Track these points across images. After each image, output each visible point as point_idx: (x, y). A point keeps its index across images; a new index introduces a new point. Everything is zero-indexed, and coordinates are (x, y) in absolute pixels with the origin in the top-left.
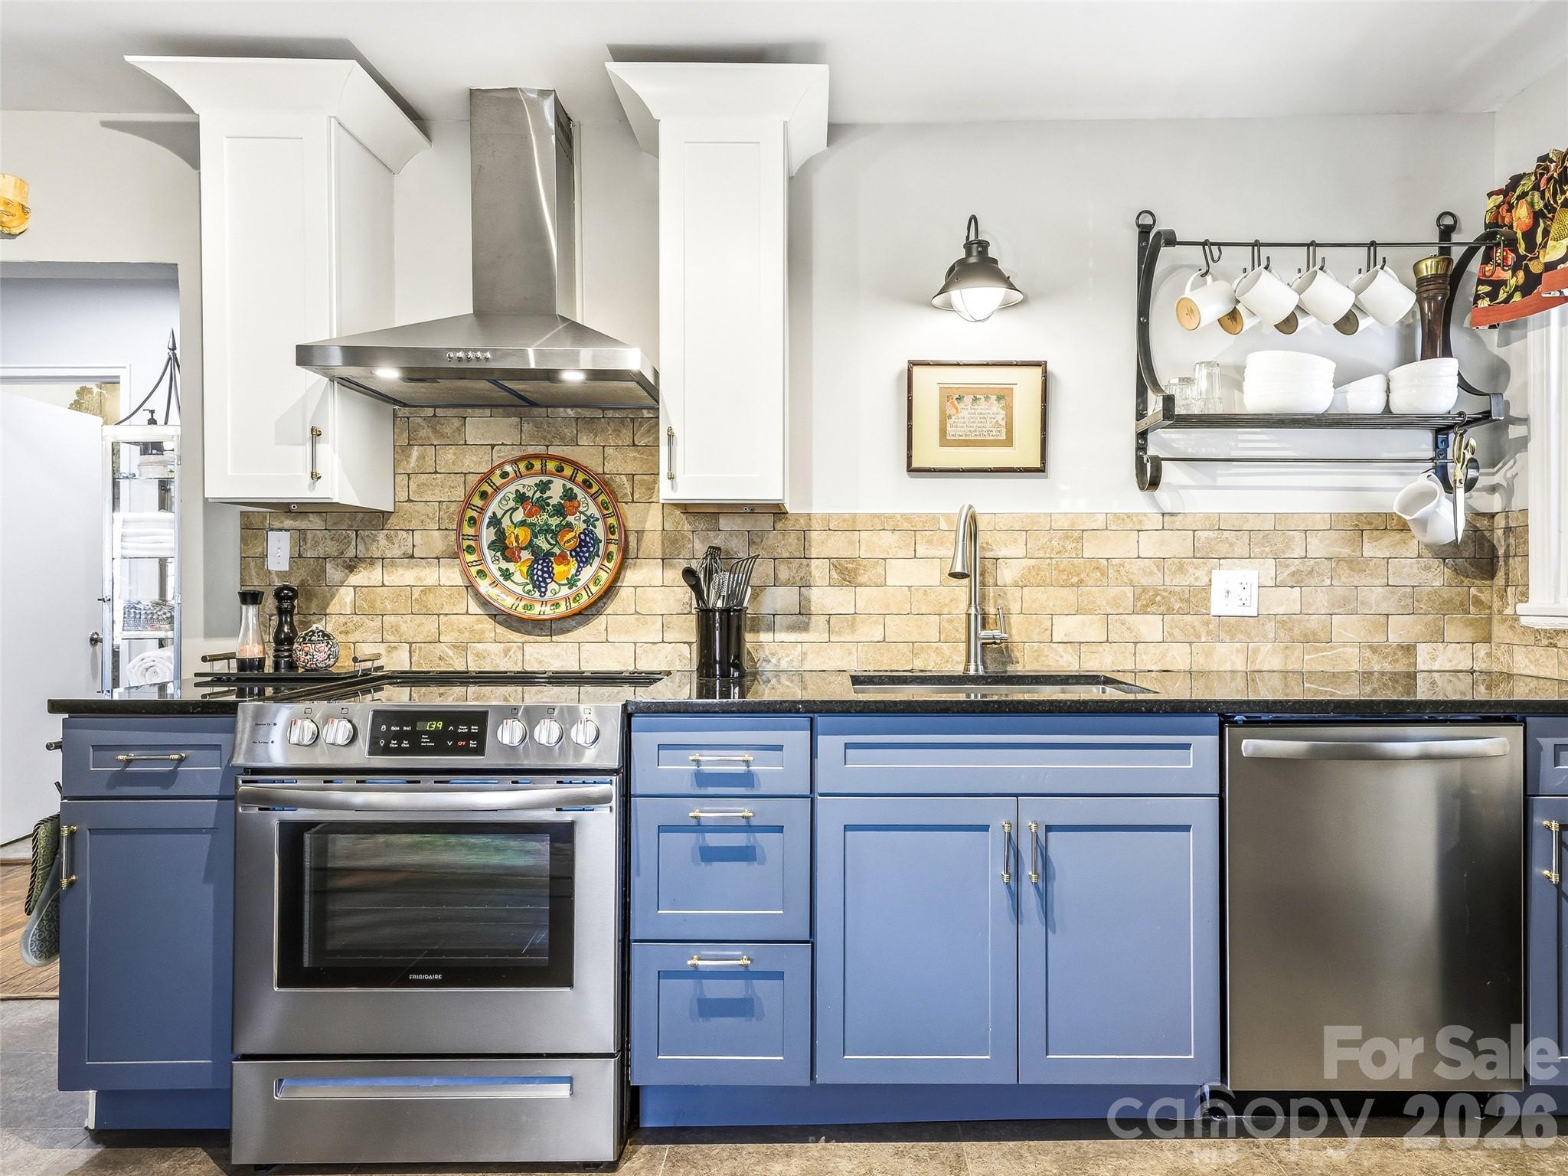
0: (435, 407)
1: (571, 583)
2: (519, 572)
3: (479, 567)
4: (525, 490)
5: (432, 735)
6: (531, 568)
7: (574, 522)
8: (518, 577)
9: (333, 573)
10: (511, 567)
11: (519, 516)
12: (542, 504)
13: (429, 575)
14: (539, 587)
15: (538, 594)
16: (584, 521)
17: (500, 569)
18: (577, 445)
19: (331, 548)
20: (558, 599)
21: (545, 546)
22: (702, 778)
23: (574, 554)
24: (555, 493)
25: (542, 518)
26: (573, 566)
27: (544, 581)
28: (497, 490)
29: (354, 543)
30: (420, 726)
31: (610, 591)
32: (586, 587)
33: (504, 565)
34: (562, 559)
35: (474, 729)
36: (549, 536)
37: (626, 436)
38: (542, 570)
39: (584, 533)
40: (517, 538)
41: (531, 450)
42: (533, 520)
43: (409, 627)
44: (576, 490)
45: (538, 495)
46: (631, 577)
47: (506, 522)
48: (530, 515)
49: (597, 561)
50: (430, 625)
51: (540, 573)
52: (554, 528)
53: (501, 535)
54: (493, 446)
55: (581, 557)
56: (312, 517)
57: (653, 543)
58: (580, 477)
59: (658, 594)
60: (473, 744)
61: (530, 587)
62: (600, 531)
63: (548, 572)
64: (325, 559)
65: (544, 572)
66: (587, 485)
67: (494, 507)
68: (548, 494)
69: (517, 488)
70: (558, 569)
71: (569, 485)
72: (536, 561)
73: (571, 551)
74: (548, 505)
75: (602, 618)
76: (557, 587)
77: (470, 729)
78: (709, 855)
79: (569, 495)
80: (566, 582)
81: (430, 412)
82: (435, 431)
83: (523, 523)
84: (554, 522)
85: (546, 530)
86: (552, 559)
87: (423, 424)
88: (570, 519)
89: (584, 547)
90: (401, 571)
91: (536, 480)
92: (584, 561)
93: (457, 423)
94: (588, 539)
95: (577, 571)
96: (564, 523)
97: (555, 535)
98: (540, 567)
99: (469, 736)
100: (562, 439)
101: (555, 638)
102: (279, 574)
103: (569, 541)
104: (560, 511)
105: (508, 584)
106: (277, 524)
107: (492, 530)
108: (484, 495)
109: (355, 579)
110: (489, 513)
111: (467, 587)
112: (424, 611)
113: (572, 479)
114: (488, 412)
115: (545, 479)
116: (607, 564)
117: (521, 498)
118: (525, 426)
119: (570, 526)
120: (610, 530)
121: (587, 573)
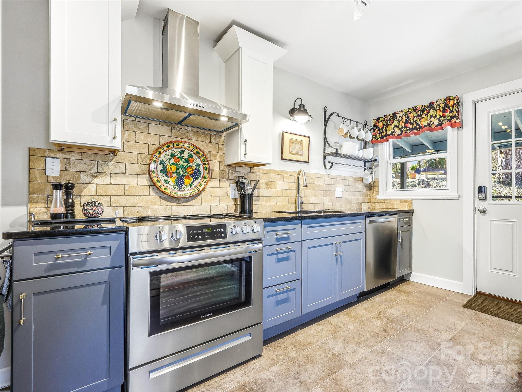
0: (136, 117)
1: (191, 186)
2: (172, 181)
3: (157, 179)
4: (175, 153)
5: (209, 233)
6: (176, 180)
7: (192, 165)
8: (171, 183)
9: (85, 178)
10: (169, 179)
11: (172, 161)
12: (181, 158)
13: (133, 181)
14: (179, 187)
15: (178, 189)
16: (196, 165)
17: (164, 180)
18: (192, 139)
19: (84, 167)
20: (187, 191)
21: (182, 173)
22: (278, 239)
23: (192, 176)
24: (186, 155)
25: (180, 163)
26: (192, 180)
27: (181, 184)
28: (164, 151)
29: (96, 166)
30: (204, 230)
31: (203, 189)
32: (196, 187)
33: (166, 178)
34: (188, 177)
35: (222, 230)
36: (183, 169)
37: (208, 139)
38: (180, 181)
39: (195, 169)
40: (171, 168)
41: (175, 139)
42: (177, 163)
43: (123, 201)
44: (193, 155)
45: (179, 155)
46: (210, 184)
47: (167, 163)
48: (176, 162)
49: (200, 179)
50: (133, 201)
51: (179, 182)
52: (185, 166)
53: (165, 168)
54: (160, 136)
55: (194, 177)
56: (73, 154)
57: (216, 174)
58: (196, 150)
59: (218, 190)
60: (223, 235)
61: (176, 186)
62: (201, 169)
63: (182, 181)
64: (81, 172)
65: (181, 181)
66: (198, 153)
67: (163, 157)
68: (183, 155)
69: (172, 152)
70: (186, 181)
71: (191, 153)
72: (178, 177)
73: (191, 175)
74: (183, 158)
75: (200, 197)
76: (185, 187)
79: (190, 156)
80: (189, 185)
81: (134, 119)
82: (136, 127)
83: (173, 164)
84: (185, 164)
85: (182, 167)
86: (184, 177)
87: (131, 123)
88: (190, 164)
89: (195, 174)
90: (119, 179)
91: (179, 150)
92: (195, 178)
93: (145, 125)
94: (197, 171)
95: (193, 182)
96: (188, 165)
97: (185, 169)
98: (180, 180)
99: (221, 232)
100: (187, 137)
101: (183, 204)
102: (54, 177)
103: (189, 172)
104: (187, 161)
105: (168, 185)
106: (53, 155)
107: (162, 166)
108: (160, 153)
109: (96, 181)
110: (161, 159)
111: (149, 186)
112: (130, 194)
113: (192, 151)
114: (158, 123)
115: (182, 150)
116: (203, 179)
117: (173, 155)
118: (173, 130)
119: (190, 167)
120: (205, 169)
121: (196, 182)
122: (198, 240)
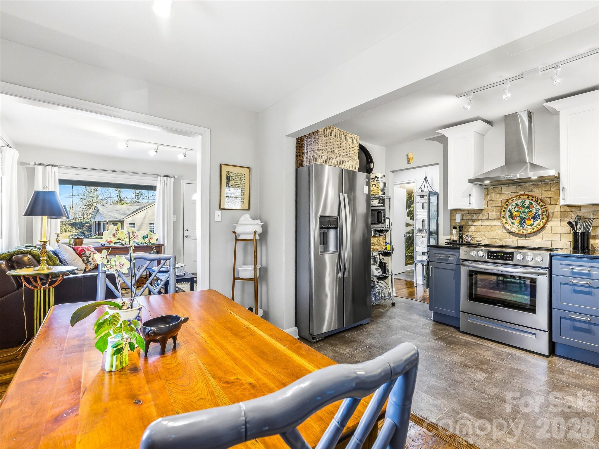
0: (494, 185)
1: (532, 225)
2: (516, 222)
3: (506, 221)
4: (518, 203)
5: (501, 256)
6: (520, 221)
7: (532, 210)
8: (516, 224)
9: (470, 223)
10: (514, 221)
11: (517, 209)
12: (523, 206)
13: (493, 223)
14: (522, 226)
15: (522, 228)
16: (535, 210)
17: (511, 222)
18: (533, 191)
19: (469, 217)
20: (527, 229)
21: (524, 216)
22: (573, 273)
23: (532, 218)
24: (527, 203)
25: (523, 210)
26: (532, 221)
27: (523, 224)
28: (510, 203)
29: (475, 216)
30: (498, 254)
31: (543, 227)
32: (536, 226)
33: (512, 221)
34: (529, 219)
35: (511, 256)
36: (525, 214)
37: (548, 188)
38: (523, 222)
39: (535, 213)
40: (516, 214)
41: (520, 193)
42: (520, 210)
43: (488, 235)
44: (533, 202)
45: (522, 204)
46: (550, 224)
47: (513, 211)
48: (519, 209)
49: (539, 220)
50: (493, 235)
51: (522, 223)
52: (526, 212)
53: (511, 214)
54: (509, 193)
55: (534, 219)
56: (465, 211)
57: (557, 214)
58: (534, 199)
59: (559, 228)
60: (510, 259)
61: (519, 226)
62: (540, 212)
63: (525, 222)
64: (468, 220)
65: (523, 223)
66: (536, 201)
67: (510, 207)
68: (525, 204)
69: (517, 203)
70: (527, 222)
71: (531, 201)
72: (521, 220)
73: (531, 218)
74: (525, 206)
75: (541, 234)
76: (527, 226)
77: (509, 255)
78: (576, 292)
79: (531, 204)
80: (530, 225)
81: (493, 187)
82: (494, 191)
83: (518, 211)
84: (527, 210)
85: (524, 212)
86: (526, 219)
87: (491, 190)
88: (531, 209)
89: (535, 216)
90: (486, 222)
91: (522, 200)
92: (535, 220)
93: (499, 188)
94: (536, 214)
95: (533, 222)
96: (529, 211)
97: (527, 213)
98: (522, 221)
99: (509, 257)
100: (529, 190)
101: (526, 239)
102: (459, 223)
103: (531, 215)
104: (528, 208)
105: (513, 225)
106: (458, 213)
107: (509, 213)
108: (507, 205)
109: (475, 224)
110: (508, 209)
111: (502, 226)
112: (491, 231)
113: (532, 200)
114: (508, 185)
115: (524, 200)
116: (542, 220)
117: (517, 205)
118: (518, 188)
119: (531, 211)
120: (544, 212)
121: (536, 223)
122: (493, 259)
